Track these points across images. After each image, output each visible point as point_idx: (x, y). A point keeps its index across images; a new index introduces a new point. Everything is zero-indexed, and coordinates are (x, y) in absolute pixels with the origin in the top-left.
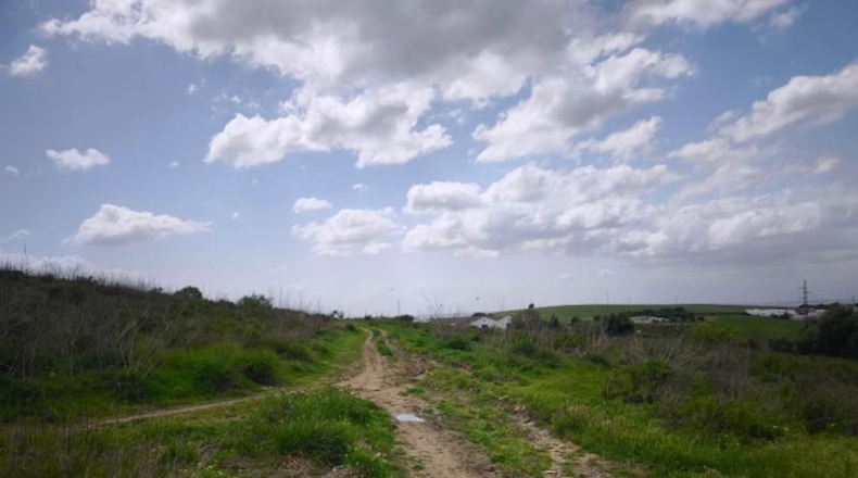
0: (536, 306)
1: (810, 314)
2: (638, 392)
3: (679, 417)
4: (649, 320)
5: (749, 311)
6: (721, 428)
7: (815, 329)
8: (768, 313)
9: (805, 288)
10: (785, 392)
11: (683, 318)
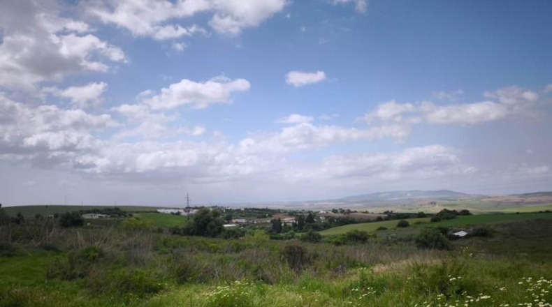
1: (191, 212)
2: (74, 271)
3: (101, 286)
4: (97, 216)
5: (159, 210)
7: (192, 220)
8: (169, 211)
9: (188, 198)
10: (169, 261)
11: (120, 215)
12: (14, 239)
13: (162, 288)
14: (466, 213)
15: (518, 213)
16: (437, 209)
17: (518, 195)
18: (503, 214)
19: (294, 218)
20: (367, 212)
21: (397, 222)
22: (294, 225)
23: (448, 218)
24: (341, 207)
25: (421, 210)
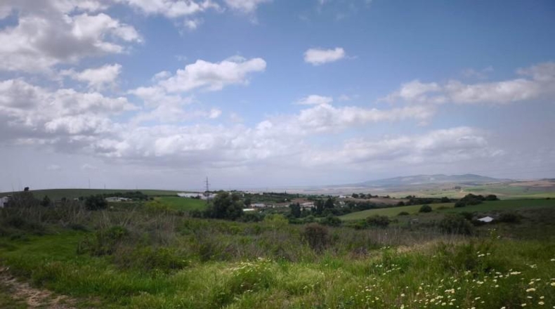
0: (30, 189)
1: (210, 196)
2: (102, 248)
3: (129, 261)
4: (119, 200)
5: (179, 194)
6: (154, 265)
7: (212, 204)
8: (189, 195)
9: (207, 182)
10: (192, 240)
11: (141, 198)
12: (43, 219)
13: (186, 264)
14: (493, 198)
15: (548, 199)
16: (461, 194)
17: (549, 180)
18: (533, 199)
19: (313, 203)
20: (388, 197)
21: (420, 206)
22: (313, 209)
23: (473, 204)
24: (361, 191)
25: (444, 195)
